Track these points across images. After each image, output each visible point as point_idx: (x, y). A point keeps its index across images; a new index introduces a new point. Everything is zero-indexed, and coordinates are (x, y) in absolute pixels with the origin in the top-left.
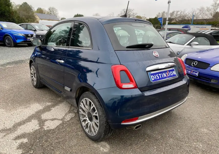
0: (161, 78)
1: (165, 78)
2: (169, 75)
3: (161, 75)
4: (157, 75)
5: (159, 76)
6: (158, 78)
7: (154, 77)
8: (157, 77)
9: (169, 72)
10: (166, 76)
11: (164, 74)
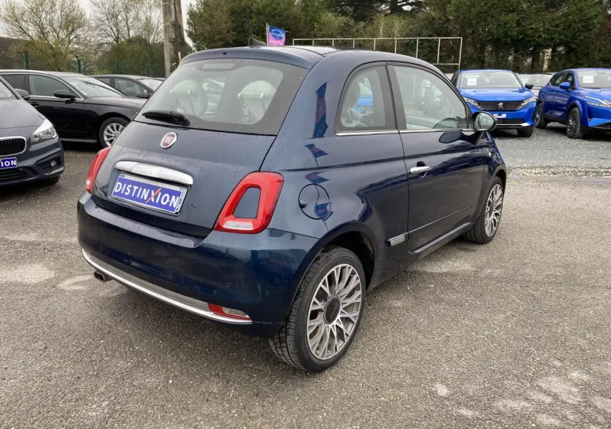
0: (133, 195)
1: (143, 201)
2: (155, 199)
3: (137, 191)
4: (130, 186)
5: (132, 189)
6: (126, 194)
7: (122, 187)
8: (126, 190)
9: (160, 194)
10: (145, 198)
11: (145, 190)
